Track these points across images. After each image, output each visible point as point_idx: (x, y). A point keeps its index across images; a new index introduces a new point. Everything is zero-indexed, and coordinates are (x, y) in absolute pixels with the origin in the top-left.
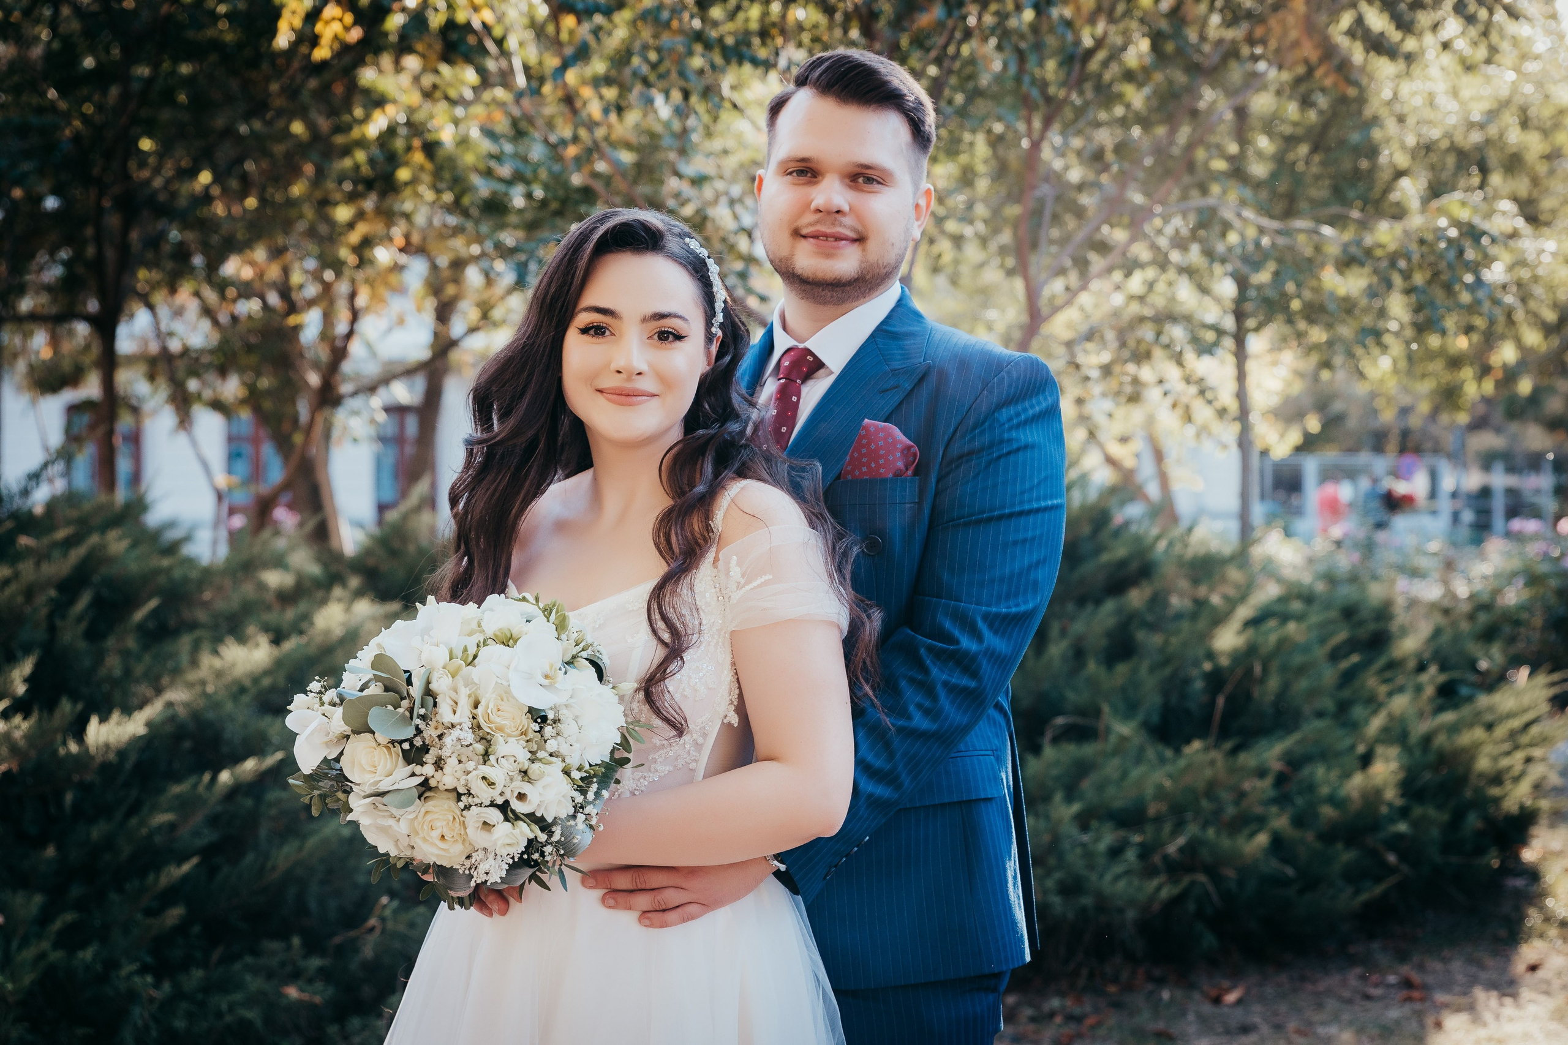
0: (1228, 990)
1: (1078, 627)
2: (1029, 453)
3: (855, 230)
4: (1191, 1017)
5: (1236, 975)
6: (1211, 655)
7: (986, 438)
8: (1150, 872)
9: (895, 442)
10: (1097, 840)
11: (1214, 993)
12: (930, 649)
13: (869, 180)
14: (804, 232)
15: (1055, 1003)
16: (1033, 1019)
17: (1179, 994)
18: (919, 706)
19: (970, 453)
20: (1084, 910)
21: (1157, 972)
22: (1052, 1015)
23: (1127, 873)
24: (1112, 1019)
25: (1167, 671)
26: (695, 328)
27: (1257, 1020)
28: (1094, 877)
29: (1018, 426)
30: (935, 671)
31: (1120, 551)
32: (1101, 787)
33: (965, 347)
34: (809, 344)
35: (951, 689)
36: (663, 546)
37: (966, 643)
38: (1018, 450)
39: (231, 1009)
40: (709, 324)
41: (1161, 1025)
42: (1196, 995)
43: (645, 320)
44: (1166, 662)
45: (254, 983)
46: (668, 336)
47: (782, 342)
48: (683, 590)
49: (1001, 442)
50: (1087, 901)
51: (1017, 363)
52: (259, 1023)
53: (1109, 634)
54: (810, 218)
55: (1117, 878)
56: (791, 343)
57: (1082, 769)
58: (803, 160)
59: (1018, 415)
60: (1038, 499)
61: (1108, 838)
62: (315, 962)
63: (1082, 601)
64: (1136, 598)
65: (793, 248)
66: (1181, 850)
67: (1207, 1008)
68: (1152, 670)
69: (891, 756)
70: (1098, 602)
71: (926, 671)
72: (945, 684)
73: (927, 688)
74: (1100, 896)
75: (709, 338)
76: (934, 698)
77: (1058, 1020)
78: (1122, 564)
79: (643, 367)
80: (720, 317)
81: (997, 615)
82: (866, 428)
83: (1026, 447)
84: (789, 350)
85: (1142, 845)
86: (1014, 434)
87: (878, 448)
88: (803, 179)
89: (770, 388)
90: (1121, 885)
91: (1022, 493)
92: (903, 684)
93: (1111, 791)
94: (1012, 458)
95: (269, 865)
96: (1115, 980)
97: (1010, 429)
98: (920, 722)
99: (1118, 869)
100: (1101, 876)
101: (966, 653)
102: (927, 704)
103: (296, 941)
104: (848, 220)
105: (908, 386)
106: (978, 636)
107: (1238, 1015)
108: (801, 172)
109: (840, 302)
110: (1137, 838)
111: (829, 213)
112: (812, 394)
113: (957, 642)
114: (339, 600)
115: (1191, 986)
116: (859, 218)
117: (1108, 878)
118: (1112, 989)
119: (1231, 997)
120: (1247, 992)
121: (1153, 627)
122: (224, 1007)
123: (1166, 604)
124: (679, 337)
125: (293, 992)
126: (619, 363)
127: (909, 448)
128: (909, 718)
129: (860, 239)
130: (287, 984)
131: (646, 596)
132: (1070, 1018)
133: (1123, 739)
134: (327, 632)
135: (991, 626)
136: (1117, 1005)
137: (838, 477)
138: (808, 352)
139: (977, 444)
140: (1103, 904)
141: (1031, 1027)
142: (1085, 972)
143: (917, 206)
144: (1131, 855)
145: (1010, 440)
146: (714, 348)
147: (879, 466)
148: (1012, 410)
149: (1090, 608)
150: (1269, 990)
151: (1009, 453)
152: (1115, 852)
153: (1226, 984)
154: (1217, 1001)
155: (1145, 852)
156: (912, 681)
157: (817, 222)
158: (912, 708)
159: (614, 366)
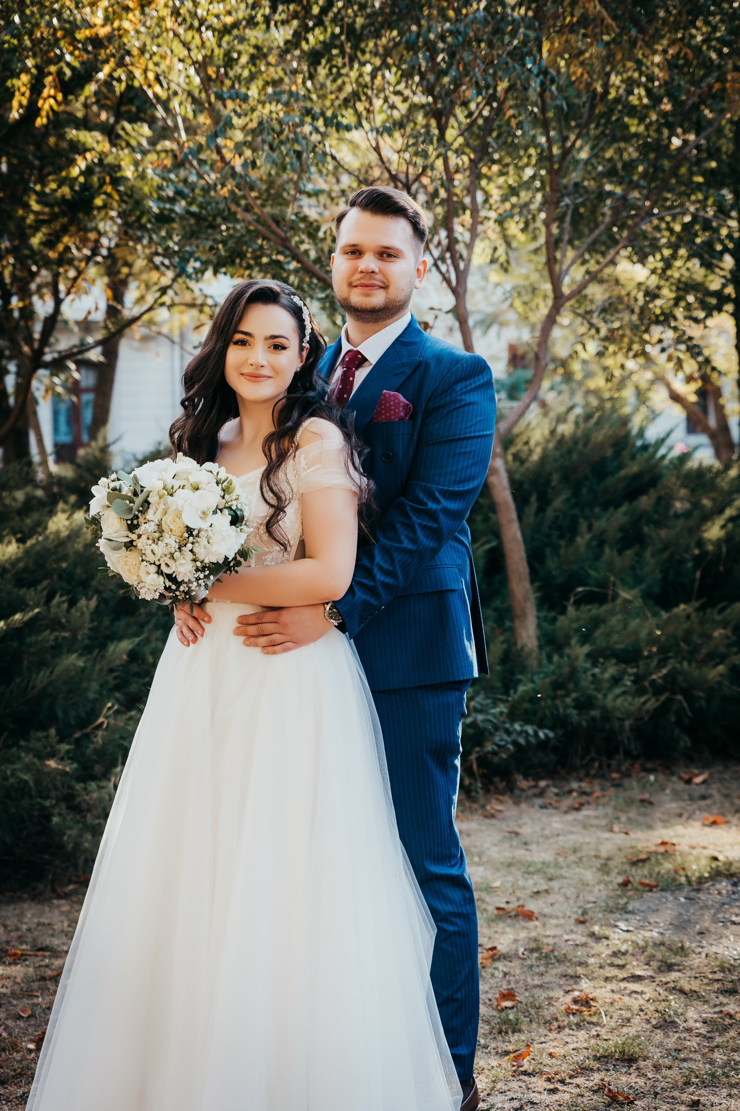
0: (697, 775)
1: (600, 524)
2: (471, 407)
3: (383, 282)
4: (668, 791)
5: (705, 766)
6: (700, 543)
7: (448, 399)
8: (641, 692)
9: (400, 402)
10: (604, 670)
11: (686, 777)
12: (412, 507)
13: (390, 255)
14: (355, 284)
15: (575, 785)
16: (557, 795)
17: (661, 777)
18: (407, 537)
19: (439, 407)
20: (593, 719)
21: (649, 765)
22: (570, 792)
23: (624, 693)
24: (612, 792)
25: (666, 555)
26: (293, 343)
27: (714, 792)
28: (600, 696)
29: (466, 393)
30: (414, 518)
31: (634, 468)
32: (608, 635)
33: (442, 350)
34: (359, 348)
35: (423, 527)
36: (267, 454)
37: (432, 505)
38: (465, 405)
39: (13, 775)
40: (301, 341)
41: (646, 796)
42: (675, 779)
43: (266, 339)
44: (665, 548)
45: (28, 758)
46: (279, 347)
47: (346, 347)
48: (281, 474)
49: (456, 401)
50: (595, 713)
51: (467, 360)
52: (32, 784)
53: (622, 529)
54: (358, 276)
55: (618, 696)
56: (350, 347)
57: (596, 622)
58: (354, 245)
59: (466, 387)
60: (475, 432)
61: (611, 671)
62: (65, 747)
63: (606, 506)
64: (645, 502)
65: (349, 292)
66: (664, 677)
67: (681, 786)
68: (653, 555)
69: (392, 562)
70: (617, 507)
71: (410, 518)
72: (420, 525)
73: (411, 527)
74: (604, 710)
75: (301, 349)
76: (414, 532)
77: (575, 794)
78: (636, 477)
79: (264, 363)
80: (307, 338)
81: (447, 491)
82: (384, 395)
83: (470, 404)
84: (349, 351)
85: (635, 675)
86: (463, 397)
87: (391, 406)
88: (354, 256)
89: (339, 372)
90: (619, 701)
91: (466, 428)
92: (398, 526)
93: (615, 637)
94: (461, 410)
95: (31, 684)
96: (618, 771)
97: (461, 394)
98: (407, 544)
99: (618, 691)
100: (605, 696)
101: (430, 510)
102: (411, 535)
103: (53, 731)
104: (379, 277)
105: (408, 372)
106: (438, 502)
107: (702, 790)
108: (353, 253)
109: (376, 321)
110: (632, 670)
111: (367, 273)
112: (361, 375)
113: (426, 505)
114: (64, 511)
115: (672, 774)
116: (384, 275)
117: (610, 697)
118: (615, 775)
119: (698, 780)
120: (711, 776)
121: (658, 524)
122: (9, 773)
123: (669, 505)
124: (284, 348)
125: (52, 764)
126: (252, 360)
127: (407, 405)
128: (402, 542)
129: (385, 287)
130: (48, 759)
131: (260, 476)
132: (584, 793)
133: (627, 601)
134: (58, 532)
135: (444, 496)
136: (617, 785)
137: (371, 421)
138: (358, 353)
139: (442, 402)
140: (607, 715)
141: (556, 798)
142: (596, 764)
143: (418, 270)
144: (628, 682)
145: (461, 400)
146: (305, 354)
147: (391, 415)
148: (463, 385)
149: (611, 509)
150: (727, 776)
151: (460, 407)
152: (616, 680)
153: (696, 771)
154: (689, 782)
155: (637, 680)
156: (403, 524)
157: (362, 278)
158: (403, 537)
159: (250, 362)
